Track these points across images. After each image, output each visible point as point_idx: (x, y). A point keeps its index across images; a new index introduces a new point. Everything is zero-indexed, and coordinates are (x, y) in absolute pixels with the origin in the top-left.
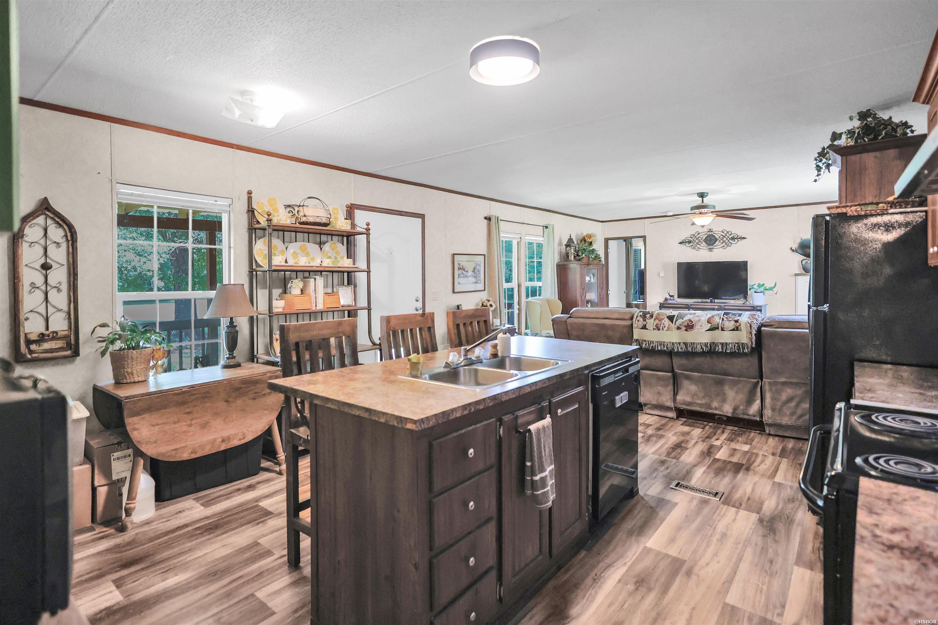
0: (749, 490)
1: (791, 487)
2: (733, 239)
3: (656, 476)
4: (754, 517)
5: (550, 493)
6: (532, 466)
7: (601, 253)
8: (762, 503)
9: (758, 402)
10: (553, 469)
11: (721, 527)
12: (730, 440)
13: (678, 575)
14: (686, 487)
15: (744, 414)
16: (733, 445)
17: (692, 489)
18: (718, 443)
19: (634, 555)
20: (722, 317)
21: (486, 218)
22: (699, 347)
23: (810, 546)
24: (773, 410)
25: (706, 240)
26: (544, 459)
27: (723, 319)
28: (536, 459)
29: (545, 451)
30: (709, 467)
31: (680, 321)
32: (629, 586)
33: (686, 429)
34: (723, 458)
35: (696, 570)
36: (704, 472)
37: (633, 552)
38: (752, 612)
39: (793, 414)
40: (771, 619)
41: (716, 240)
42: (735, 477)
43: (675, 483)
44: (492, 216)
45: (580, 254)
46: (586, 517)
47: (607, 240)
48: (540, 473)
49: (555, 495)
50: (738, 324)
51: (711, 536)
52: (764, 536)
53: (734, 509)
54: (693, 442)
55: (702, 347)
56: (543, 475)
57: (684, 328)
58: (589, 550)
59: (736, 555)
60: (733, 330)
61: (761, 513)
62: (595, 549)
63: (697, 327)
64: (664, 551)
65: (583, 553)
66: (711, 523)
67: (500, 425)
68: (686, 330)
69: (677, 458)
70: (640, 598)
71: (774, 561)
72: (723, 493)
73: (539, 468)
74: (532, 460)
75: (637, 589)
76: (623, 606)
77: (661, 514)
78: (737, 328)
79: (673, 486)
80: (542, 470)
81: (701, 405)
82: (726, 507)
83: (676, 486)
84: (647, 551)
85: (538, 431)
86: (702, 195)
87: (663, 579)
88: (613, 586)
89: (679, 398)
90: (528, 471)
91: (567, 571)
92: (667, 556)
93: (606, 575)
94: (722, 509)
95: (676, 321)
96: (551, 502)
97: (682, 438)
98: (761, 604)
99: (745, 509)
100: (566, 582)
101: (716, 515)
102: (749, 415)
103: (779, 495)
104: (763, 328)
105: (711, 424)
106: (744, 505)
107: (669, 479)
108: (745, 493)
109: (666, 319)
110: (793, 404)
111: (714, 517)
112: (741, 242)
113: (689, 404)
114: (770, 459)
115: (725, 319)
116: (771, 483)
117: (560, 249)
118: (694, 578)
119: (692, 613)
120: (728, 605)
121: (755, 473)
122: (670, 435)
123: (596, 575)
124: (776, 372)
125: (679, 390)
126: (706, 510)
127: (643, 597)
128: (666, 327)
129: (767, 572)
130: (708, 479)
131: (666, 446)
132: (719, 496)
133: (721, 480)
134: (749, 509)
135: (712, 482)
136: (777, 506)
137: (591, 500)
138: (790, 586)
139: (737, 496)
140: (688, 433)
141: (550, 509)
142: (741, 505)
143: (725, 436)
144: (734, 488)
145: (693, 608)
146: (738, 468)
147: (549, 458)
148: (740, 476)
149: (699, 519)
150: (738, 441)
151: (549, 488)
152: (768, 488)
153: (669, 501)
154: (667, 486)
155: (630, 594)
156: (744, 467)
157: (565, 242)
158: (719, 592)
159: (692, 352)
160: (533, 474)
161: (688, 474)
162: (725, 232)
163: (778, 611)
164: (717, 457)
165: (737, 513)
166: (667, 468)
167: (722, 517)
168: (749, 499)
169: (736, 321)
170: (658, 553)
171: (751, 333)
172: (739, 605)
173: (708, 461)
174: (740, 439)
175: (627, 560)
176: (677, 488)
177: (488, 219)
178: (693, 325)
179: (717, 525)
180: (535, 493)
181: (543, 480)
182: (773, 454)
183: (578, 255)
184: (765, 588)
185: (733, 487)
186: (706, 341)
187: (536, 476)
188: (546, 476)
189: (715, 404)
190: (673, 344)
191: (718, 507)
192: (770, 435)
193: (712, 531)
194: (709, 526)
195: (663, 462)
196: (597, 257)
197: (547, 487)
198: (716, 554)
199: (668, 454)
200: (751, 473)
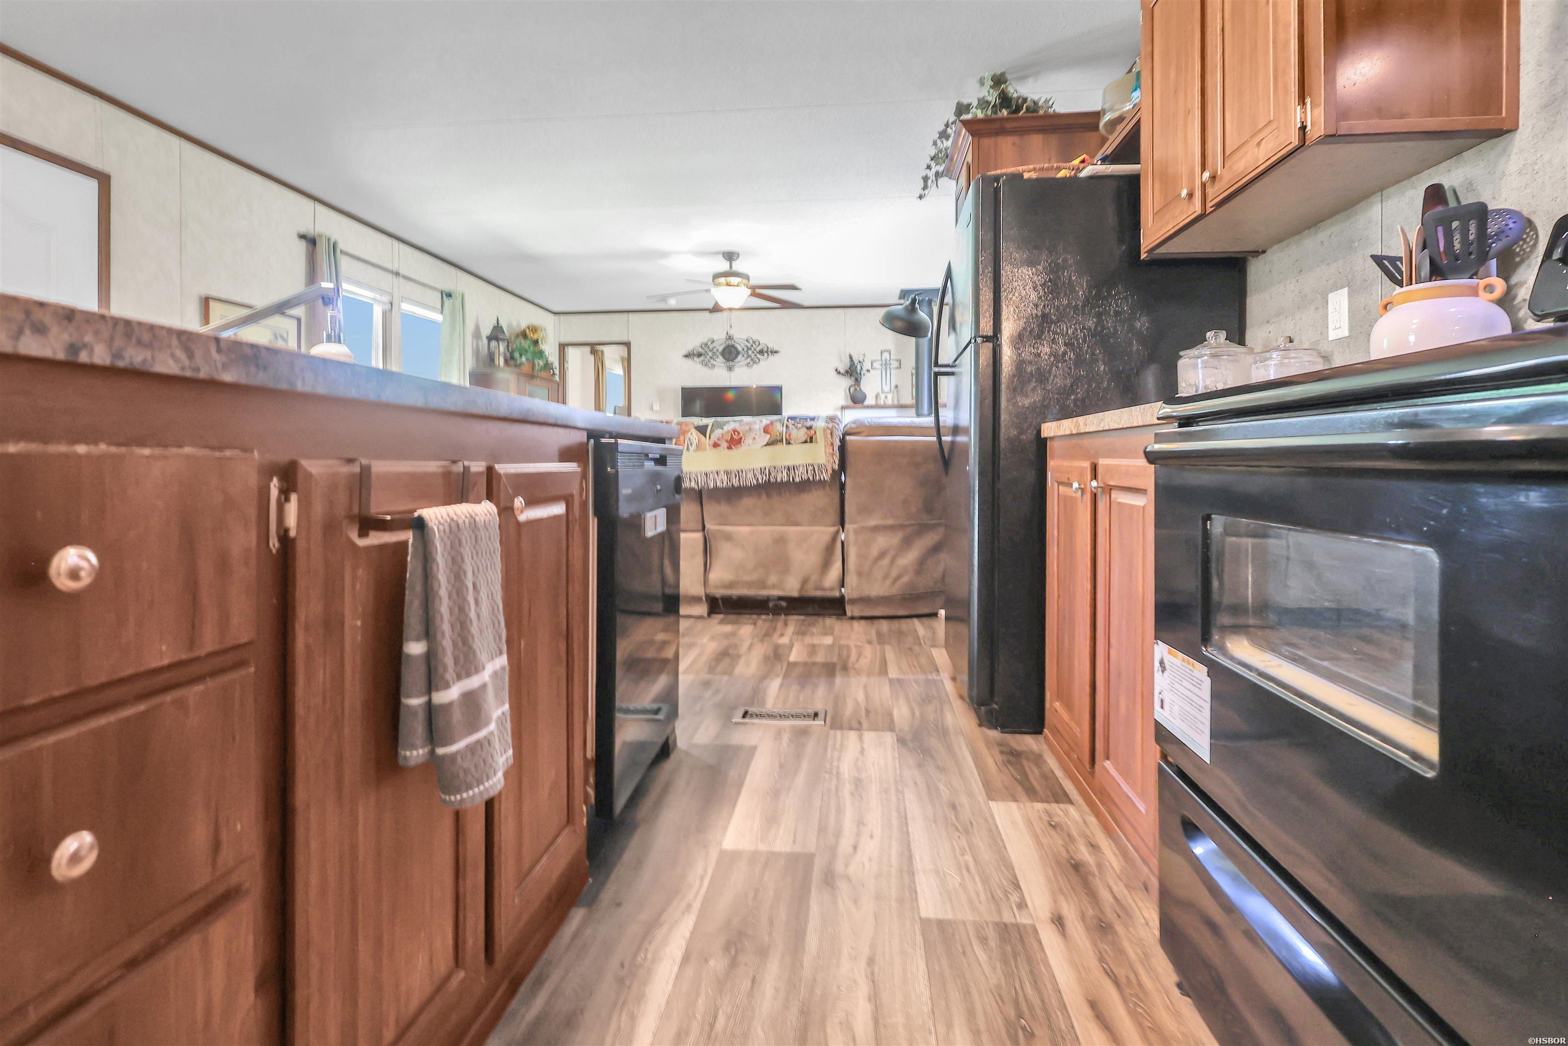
0: (861, 697)
1: (916, 681)
2: (761, 352)
3: (701, 709)
4: (889, 738)
5: (496, 744)
6: (430, 659)
7: (554, 359)
8: (890, 715)
9: (838, 564)
10: (503, 668)
11: (846, 769)
12: (801, 633)
13: (810, 891)
14: (760, 716)
15: (817, 588)
16: (808, 640)
17: (771, 716)
18: (785, 640)
19: (702, 878)
20: (786, 422)
21: (302, 237)
22: (750, 475)
23: (990, 762)
24: (860, 574)
25: (723, 353)
26: (474, 629)
27: (787, 426)
28: (446, 627)
29: (477, 602)
30: (785, 676)
31: (718, 433)
32: (712, 963)
33: (728, 628)
34: (800, 660)
35: (839, 867)
36: (781, 686)
37: (699, 870)
38: (978, 919)
39: (886, 577)
40: (1013, 921)
41: (738, 353)
42: (831, 684)
43: (741, 712)
44: (320, 236)
45: (517, 355)
46: (583, 813)
47: (563, 347)
48: (459, 678)
49: (510, 752)
50: (812, 432)
51: (837, 790)
52: (920, 765)
53: (853, 735)
54: (746, 644)
55: (755, 475)
56: (473, 682)
57: (725, 445)
58: (591, 902)
59: (895, 814)
60: (806, 442)
61: (897, 729)
62: (607, 895)
63: (748, 441)
64: (762, 847)
65: (577, 916)
66: (828, 766)
67: (285, 493)
68: (729, 448)
69: (729, 672)
70: (749, 983)
71: (957, 803)
72: (826, 712)
73: (456, 661)
74: (429, 633)
75: (733, 964)
76: (712, 1026)
77: (733, 774)
78: (811, 439)
79: (738, 718)
80: (468, 666)
81: (749, 584)
82: (839, 733)
83: (744, 717)
84: (729, 859)
85: (454, 529)
86: (730, 256)
87: (782, 914)
88: (673, 976)
89: (713, 576)
90: (412, 677)
91: (540, 981)
92: (772, 856)
93: (649, 956)
94: (835, 737)
95: (712, 431)
96: (500, 774)
97: (725, 643)
98: (983, 897)
99: (869, 730)
100: (539, 1020)
101: (829, 750)
102: (823, 589)
103: (907, 698)
104: (848, 438)
105: (763, 617)
106: (865, 724)
107: (725, 711)
108: (858, 704)
109: (694, 432)
110: (885, 562)
111: (829, 755)
112: (772, 358)
113: (731, 585)
114: (868, 651)
115: (790, 426)
116: (887, 682)
117: (477, 345)
118: (842, 885)
119: (872, 974)
120: (928, 921)
121: (858, 673)
122: (705, 640)
123: (622, 965)
124: (864, 510)
125: (713, 562)
126: (811, 746)
127: (754, 980)
128: (694, 445)
129: (957, 830)
130: (791, 696)
131: (704, 658)
132: (821, 715)
133: (813, 692)
134: (874, 728)
135: (801, 699)
136: (913, 713)
137: (592, 772)
138: (1002, 840)
139: (849, 710)
140: (733, 634)
141: (490, 805)
142: (860, 723)
143: (790, 629)
144: (838, 701)
145: (871, 961)
146: (830, 670)
147: (490, 630)
148: (838, 680)
149: (805, 765)
150: (813, 634)
151: (492, 727)
152: (887, 689)
153: (738, 749)
154: (726, 718)
155: (722, 983)
156: (838, 667)
157: (486, 331)
158: (901, 901)
159: (739, 487)
160: (432, 682)
161: (757, 694)
162: (751, 342)
163: (1014, 898)
164: (792, 658)
165: (861, 738)
166: (717, 691)
167: (841, 751)
168: (868, 712)
169: (810, 428)
170: (754, 856)
171: (832, 444)
172: (950, 916)
173: (781, 669)
174: (815, 630)
175: (691, 896)
176: (746, 720)
177: (311, 241)
178: (741, 439)
179: (838, 767)
180: (440, 751)
181: (472, 700)
182: (870, 642)
183: (512, 358)
184: (968, 858)
185: (836, 699)
186: (762, 465)
187: (447, 686)
188: (484, 686)
189: (773, 579)
190: (706, 474)
191: (827, 736)
192: (852, 618)
193: (835, 780)
194: (826, 772)
195: (706, 684)
196: (548, 366)
197: (487, 724)
198: (860, 823)
199: (711, 669)
200: (852, 672)
